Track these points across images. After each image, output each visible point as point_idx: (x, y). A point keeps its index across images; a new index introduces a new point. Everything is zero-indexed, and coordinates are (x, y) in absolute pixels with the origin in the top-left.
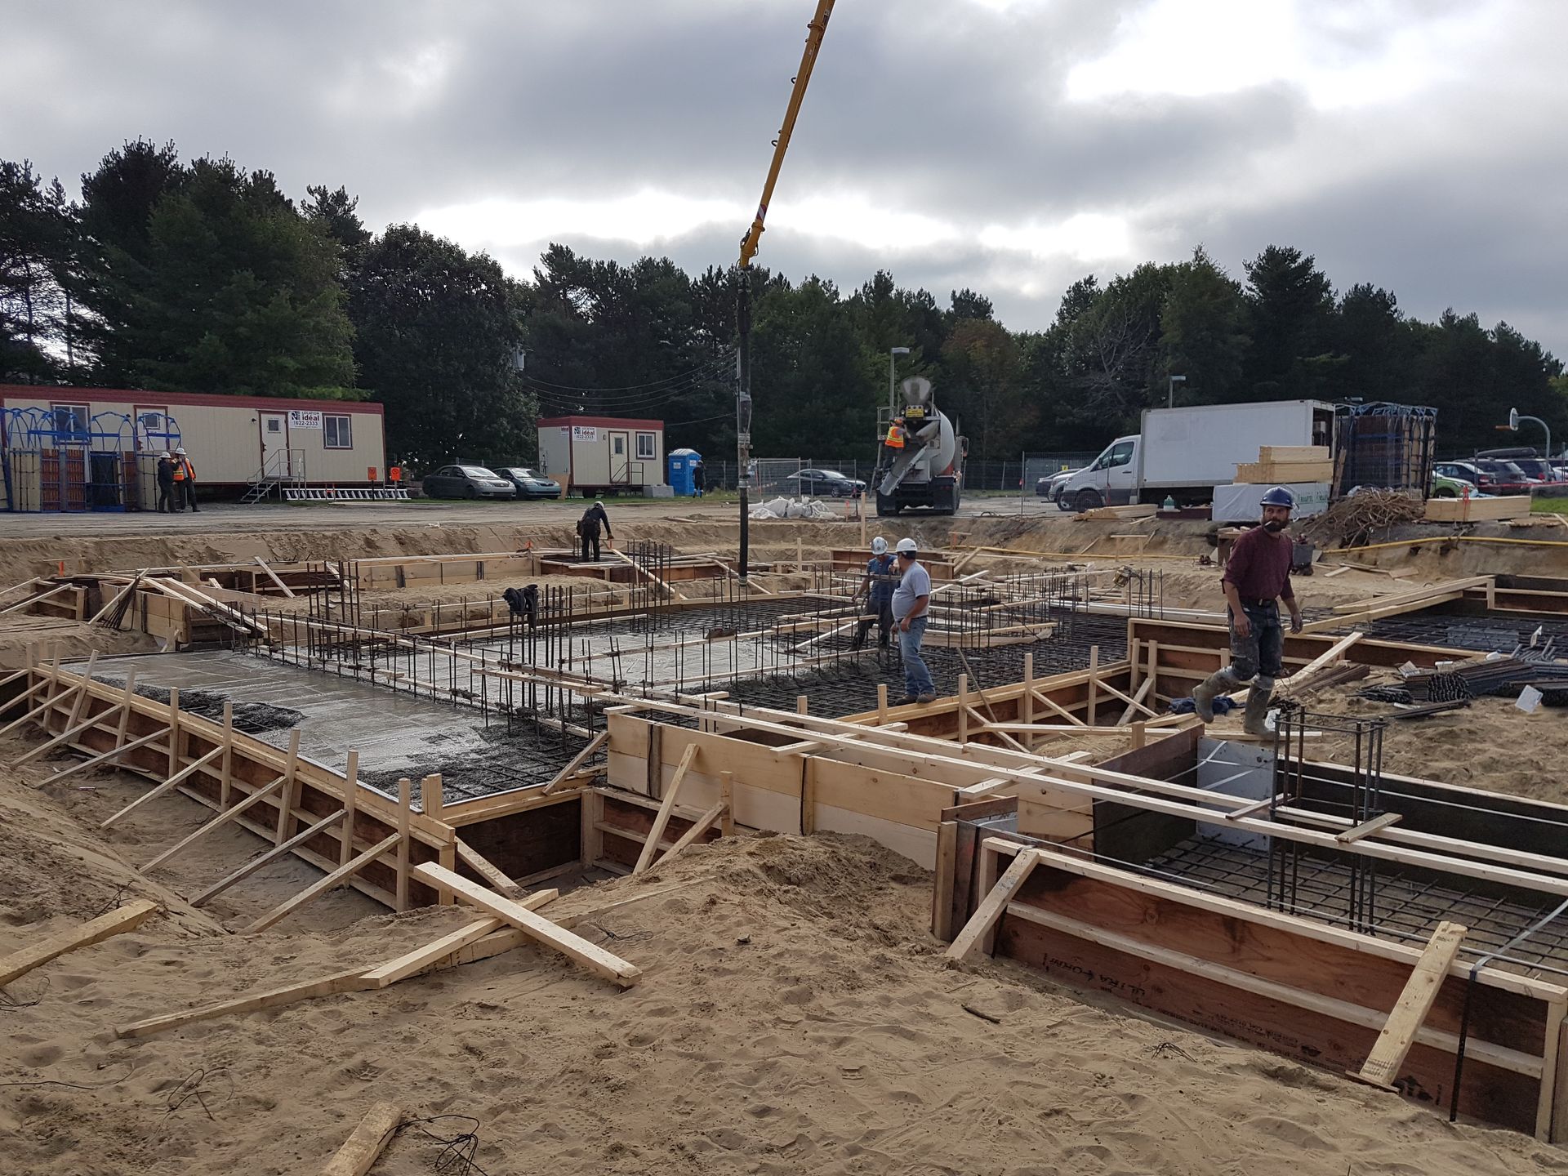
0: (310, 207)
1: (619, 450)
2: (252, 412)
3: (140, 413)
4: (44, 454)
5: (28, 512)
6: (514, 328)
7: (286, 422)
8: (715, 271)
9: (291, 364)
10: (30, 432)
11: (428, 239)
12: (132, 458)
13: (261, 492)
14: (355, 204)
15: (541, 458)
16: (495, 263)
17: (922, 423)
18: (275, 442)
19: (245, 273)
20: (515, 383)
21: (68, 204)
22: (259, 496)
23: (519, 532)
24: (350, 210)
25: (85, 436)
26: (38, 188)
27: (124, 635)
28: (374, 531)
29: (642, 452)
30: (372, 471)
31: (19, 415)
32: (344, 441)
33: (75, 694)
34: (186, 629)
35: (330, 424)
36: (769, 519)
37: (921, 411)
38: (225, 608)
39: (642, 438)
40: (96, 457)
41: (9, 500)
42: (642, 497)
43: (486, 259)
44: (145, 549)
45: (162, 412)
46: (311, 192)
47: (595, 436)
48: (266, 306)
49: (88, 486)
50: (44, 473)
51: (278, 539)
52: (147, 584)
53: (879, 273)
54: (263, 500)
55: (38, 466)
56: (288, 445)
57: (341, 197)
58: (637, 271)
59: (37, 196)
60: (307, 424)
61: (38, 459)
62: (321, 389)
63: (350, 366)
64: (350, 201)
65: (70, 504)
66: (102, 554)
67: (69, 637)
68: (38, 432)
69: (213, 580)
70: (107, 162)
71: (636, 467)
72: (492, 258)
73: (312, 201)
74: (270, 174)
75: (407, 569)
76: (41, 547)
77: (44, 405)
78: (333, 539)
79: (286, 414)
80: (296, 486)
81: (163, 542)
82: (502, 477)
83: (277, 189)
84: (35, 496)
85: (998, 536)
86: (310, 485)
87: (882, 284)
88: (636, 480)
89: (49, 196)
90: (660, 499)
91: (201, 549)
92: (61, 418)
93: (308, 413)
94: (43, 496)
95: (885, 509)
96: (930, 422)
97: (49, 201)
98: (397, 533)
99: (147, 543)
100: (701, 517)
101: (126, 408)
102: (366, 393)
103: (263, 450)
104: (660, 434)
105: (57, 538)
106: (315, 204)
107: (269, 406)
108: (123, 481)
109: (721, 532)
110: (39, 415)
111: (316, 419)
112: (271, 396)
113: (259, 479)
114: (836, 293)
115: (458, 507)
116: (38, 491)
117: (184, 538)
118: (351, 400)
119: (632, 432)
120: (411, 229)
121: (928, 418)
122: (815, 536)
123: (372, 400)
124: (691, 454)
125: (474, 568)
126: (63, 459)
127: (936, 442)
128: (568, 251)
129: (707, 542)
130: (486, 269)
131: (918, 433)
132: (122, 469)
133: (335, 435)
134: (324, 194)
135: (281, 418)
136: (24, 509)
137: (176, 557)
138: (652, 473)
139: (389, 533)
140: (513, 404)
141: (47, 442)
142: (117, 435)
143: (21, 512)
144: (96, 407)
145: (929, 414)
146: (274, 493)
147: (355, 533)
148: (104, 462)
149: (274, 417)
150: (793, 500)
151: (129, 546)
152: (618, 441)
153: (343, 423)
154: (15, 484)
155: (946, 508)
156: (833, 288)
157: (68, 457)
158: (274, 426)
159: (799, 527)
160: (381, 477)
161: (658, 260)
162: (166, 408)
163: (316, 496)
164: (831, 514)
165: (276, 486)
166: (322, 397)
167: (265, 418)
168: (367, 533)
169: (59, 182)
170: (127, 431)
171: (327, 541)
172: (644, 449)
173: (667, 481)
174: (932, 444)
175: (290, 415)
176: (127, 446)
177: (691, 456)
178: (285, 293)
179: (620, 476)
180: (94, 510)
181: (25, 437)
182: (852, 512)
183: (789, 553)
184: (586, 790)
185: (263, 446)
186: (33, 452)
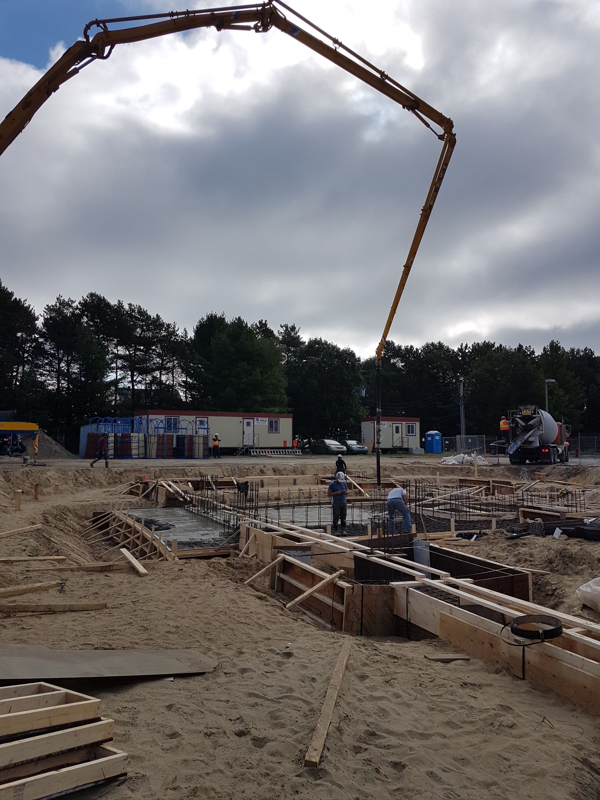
0: (282, 333)
1: (397, 431)
2: (241, 419)
3: (198, 419)
4: (159, 436)
5: (151, 459)
6: (359, 378)
7: (254, 422)
8: (464, 346)
9: (259, 398)
10: (155, 428)
11: (326, 343)
12: (191, 437)
13: (241, 451)
14: (299, 330)
15: (362, 436)
16: (352, 351)
17: (530, 418)
18: (249, 430)
19: (243, 363)
20: (358, 402)
21: (189, 338)
22: (240, 453)
23: (325, 467)
24: (297, 333)
25: (176, 428)
26: (178, 333)
27: (150, 502)
28: (265, 466)
29: (409, 432)
30: (285, 442)
31: (152, 421)
32: (276, 429)
33: (116, 518)
34: (166, 499)
35: (271, 424)
36: (453, 464)
37: (530, 412)
38: (181, 492)
39: (409, 426)
40: (178, 437)
41: (146, 454)
42: (408, 453)
43: (349, 350)
44: (177, 472)
45: (206, 419)
46: (282, 327)
47: (386, 425)
48: (251, 376)
49: (174, 448)
50: (158, 443)
51: (226, 469)
52: (161, 483)
53: (552, 341)
54: (242, 454)
55: (156, 440)
56: (253, 432)
57: (293, 328)
58: (424, 348)
59: (177, 335)
60: (262, 423)
61: (156, 437)
62: (271, 409)
63: (286, 398)
64: (297, 329)
65: (167, 455)
66: (161, 474)
67: (129, 502)
68: (158, 428)
69: (189, 483)
70: (200, 322)
71: (405, 440)
72: (351, 349)
73: (282, 330)
74: (266, 321)
75: (265, 481)
76: (140, 471)
77: (162, 417)
78: (248, 469)
79: (254, 419)
80: (257, 448)
81: (184, 469)
82: (342, 444)
83: (268, 327)
84: (154, 452)
85: (565, 475)
86: (261, 448)
87: (554, 347)
88: (405, 446)
89: (182, 335)
90: (415, 454)
91: (197, 472)
92: (169, 421)
93: (262, 419)
94: (157, 452)
95: (514, 460)
96: (535, 417)
97: (182, 337)
98: (273, 467)
99: (178, 470)
100: (419, 463)
101: (193, 418)
102: (290, 409)
103: (244, 434)
104: (418, 424)
105: (146, 467)
106: (283, 332)
107: (247, 416)
108: (187, 447)
109: (421, 469)
110: (159, 421)
111: (265, 421)
112: (251, 412)
113: (241, 445)
114: (533, 352)
115: (318, 458)
116: (155, 451)
117: (192, 468)
118: (284, 413)
119: (404, 423)
120: (319, 340)
121: (534, 416)
122: (468, 473)
123: (289, 412)
124: (436, 433)
125: (292, 482)
126: (165, 438)
127: (541, 428)
128: (392, 343)
129: (413, 474)
130: (349, 355)
131: (529, 423)
132: (187, 442)
133: (273, 428)
134: (286, 327)
135: (251, 421)
136: (150, 457)
137: (187, 475)
138: (414, 442)
139: (270, 467)
140: (357, 412)
141: (161, 432)
142: (186, 429)
143: (149, 458)
144: (182, 417)
145: (534, 414)
146: (246, 451)
147: (257, 467)
148: (181, 439)
149: (249, 420)
150: (466, 455)
151: (171, 471)
152: (397, 428)
153: (276, 422)
154: (148, 448)
155: (547, 461)
156: (531, 350)
157: (167, 437)
158: (248, 424)
159: (461, 468)
160: (289, 444)
161: (436, 343)
162: (208, 418)
163: (263, 453)
164: (486, 463)
165: (247, 449)
166: (271, 412)
167: (246, 421)
168: (262, 467)
169: (186, 329)
170: (190, 426)
171: (246, 470)
172: (410, 430)
173: (421, 447)
174: (538, 429)
175: (255, 420)
176: (189, 433)
177: (436, 434)
178: (258, 370)
179: (397, 444)
180: (176, 458)
181: (153, 430)
182: (496, 462)
183: (453, 480)
184: (231, 551)
185: (244, 432)
186: (155, 436)
